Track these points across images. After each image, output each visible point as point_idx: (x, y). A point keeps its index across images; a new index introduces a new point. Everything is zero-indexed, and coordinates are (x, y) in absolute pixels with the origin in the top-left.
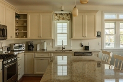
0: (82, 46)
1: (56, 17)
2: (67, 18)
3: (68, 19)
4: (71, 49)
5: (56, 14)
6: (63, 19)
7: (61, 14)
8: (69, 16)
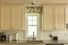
0: (51, 36)
1: (27, 10)
2: (37, 11)
3: (39, 12)
4: (41, 39)
5: (28, 8)
6: (34, 12)
7: (32, 8)
8: (39, 9)
